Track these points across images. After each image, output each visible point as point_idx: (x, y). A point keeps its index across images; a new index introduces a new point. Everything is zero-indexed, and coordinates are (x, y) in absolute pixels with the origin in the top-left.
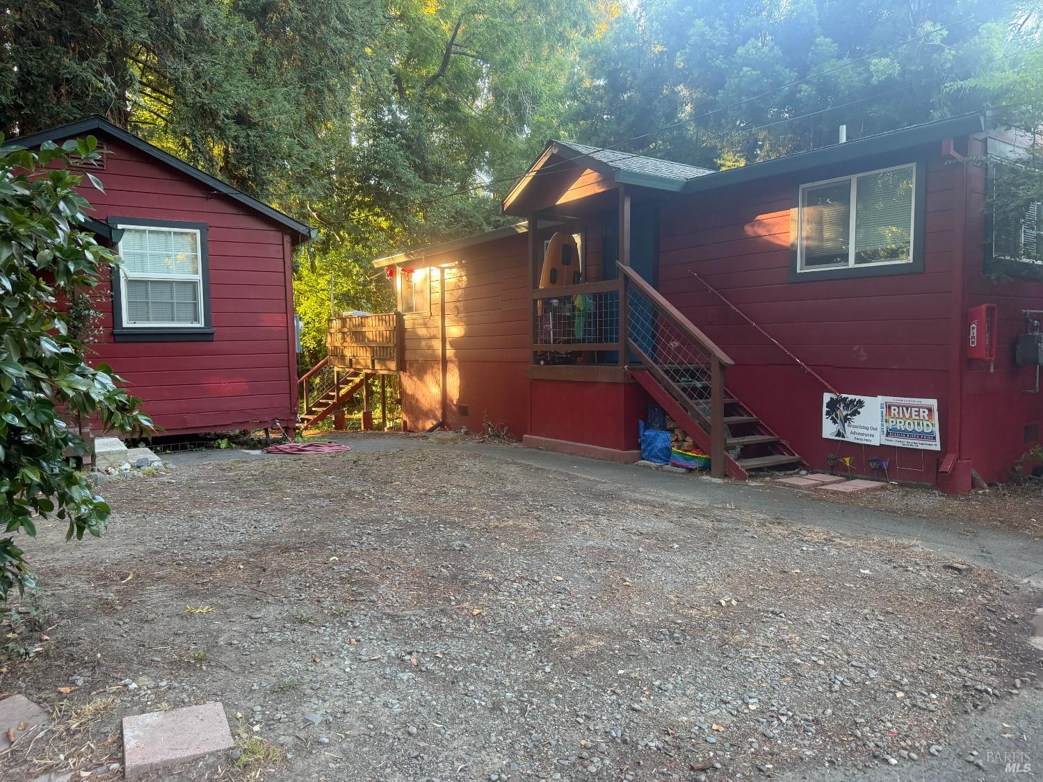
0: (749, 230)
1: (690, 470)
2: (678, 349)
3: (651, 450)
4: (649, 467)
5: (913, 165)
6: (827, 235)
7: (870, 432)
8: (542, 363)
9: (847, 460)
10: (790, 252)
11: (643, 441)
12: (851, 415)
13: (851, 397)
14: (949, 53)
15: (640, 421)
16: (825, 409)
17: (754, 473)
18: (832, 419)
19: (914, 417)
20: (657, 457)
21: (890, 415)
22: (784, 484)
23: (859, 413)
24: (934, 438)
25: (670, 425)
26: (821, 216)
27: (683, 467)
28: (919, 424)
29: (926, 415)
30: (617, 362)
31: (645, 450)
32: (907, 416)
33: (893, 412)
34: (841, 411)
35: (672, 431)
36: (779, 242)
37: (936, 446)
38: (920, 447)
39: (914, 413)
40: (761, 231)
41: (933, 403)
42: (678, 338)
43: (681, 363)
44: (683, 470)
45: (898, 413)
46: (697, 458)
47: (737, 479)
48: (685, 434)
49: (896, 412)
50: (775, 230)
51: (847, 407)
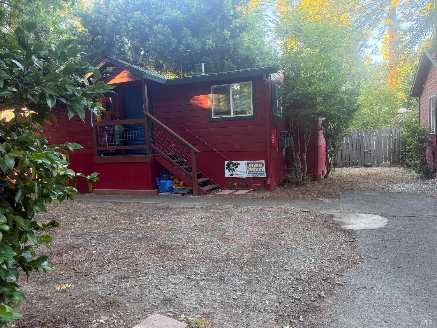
0: (192, 101)
1: (183, 194)
2: (175, 147)
3: (164, 189)
4: (165, 196)
5: (251, 82)
6: (221, 104)
7: (242, 173)
8: (102, 155)
9: (235, 184)
10: (209, 110)
11: (160, 185)
12: (235, 168)
13: (235, 162)
14: (231, 42)
15: (156, 177)
16: (226, 167)
17: (209, 192)
18: (229, 170)
19: (257, 167)
20: (167, 191)
21: (249, 167)
22: (220, 195)
23: (238, 167)
24: (264, 173)
25: (172, 177)
26: (219, 97)
27: (180, 193)
28: (259, 169)
29: (261, 166)
30: (146, 153)
31: (161, 189)
32: (255, 167)
33: (250, 166)
34: (232, 167)
35: (173, 180)
36: (204, 107)
37: (264, 176)
38: (259, 177)
39: (257, 166)
40: (196, 102)
41: (263, 162)
42: (175, 142)
43: (177, 152)
44: (181, 195)
45: (252, 166)
46: (187, 189)
47: (203, 195)
48: (180, 180)
49: (251, 166)
50: (202, 102)
51: (233, 165)
